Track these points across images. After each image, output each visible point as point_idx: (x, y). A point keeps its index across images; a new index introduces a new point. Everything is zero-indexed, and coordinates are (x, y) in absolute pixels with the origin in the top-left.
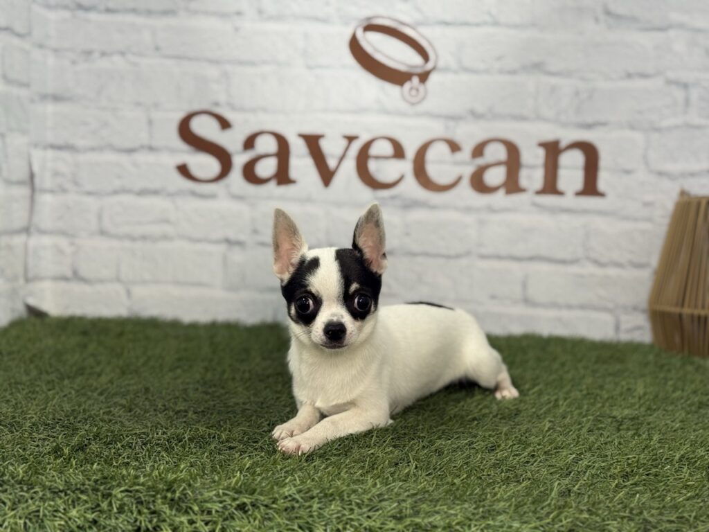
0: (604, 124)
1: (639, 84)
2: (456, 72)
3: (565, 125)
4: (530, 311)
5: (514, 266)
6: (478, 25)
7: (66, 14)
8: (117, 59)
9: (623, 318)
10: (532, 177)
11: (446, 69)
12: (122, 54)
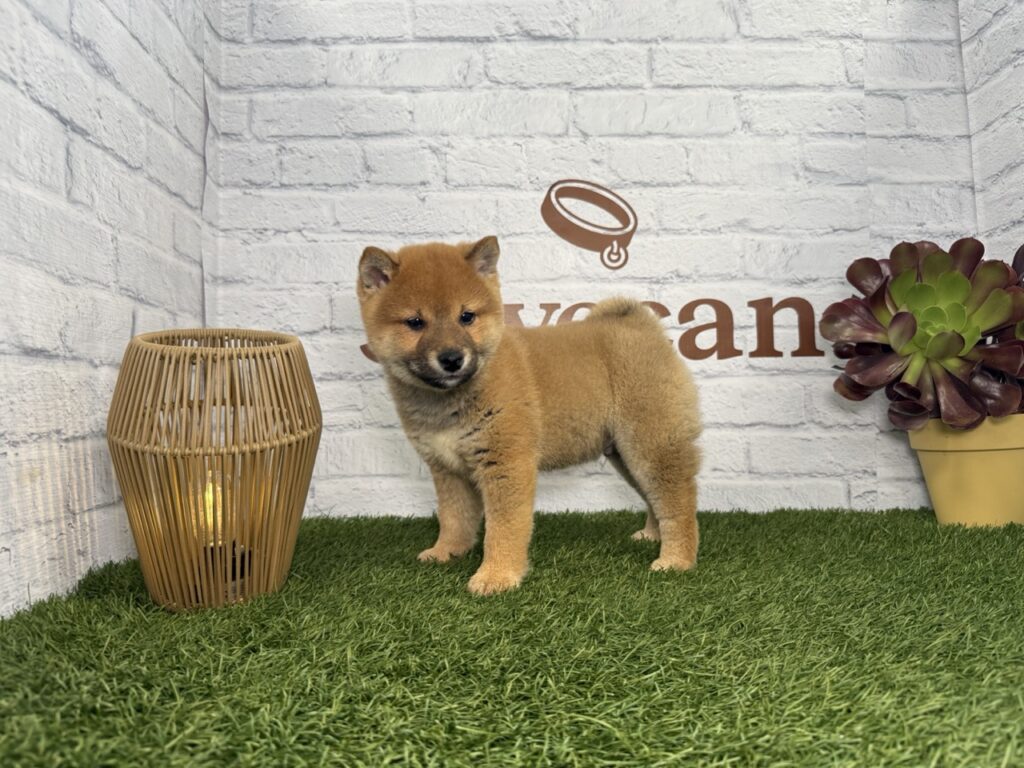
0: (815, 280)
1: (846, 238)
2: (658, 235)
3: (775, 283)
4: (757, 483)
5: (735, 434)
6: (676, 185)
7: (238, 192)
8: (293, 236)
9: (853, 483)
10: (746, 338)
11: (647, 230)
12: (300, 231)
